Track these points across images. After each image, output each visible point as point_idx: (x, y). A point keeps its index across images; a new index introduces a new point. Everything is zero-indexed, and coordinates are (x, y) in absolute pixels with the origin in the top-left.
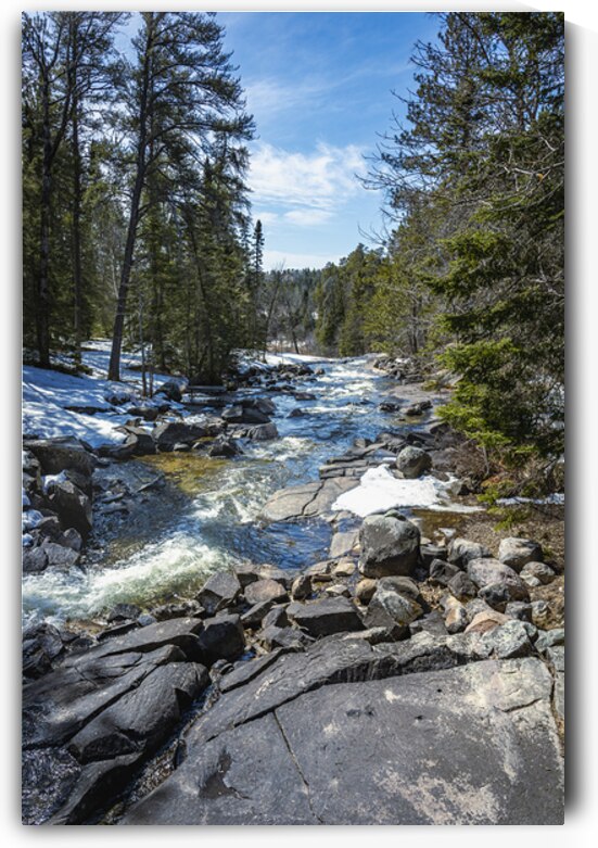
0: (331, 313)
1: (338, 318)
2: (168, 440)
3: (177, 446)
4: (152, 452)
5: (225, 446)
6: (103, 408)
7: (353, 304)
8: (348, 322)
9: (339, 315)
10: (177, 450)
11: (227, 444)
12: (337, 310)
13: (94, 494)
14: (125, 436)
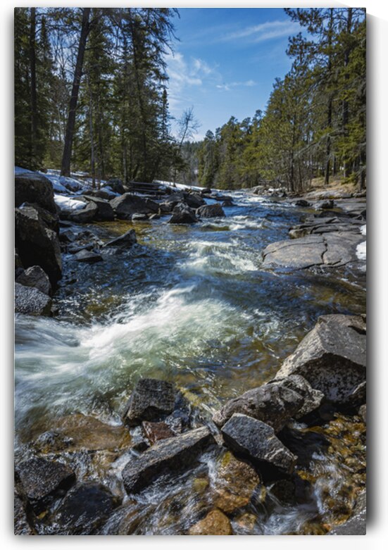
0: (210, 166)
1: (214, 170)
2: (126, 210)
3: (134, 216)
4: (111, 219)
5: (185, 214)
6: (59, 189)
7: (228, 158)
8: (223, 172)
9: (216, 166)
10: (135, 219)
11: (187, 212)
12: (214, 164)
13: (61, 229)
14: (85, 204)
